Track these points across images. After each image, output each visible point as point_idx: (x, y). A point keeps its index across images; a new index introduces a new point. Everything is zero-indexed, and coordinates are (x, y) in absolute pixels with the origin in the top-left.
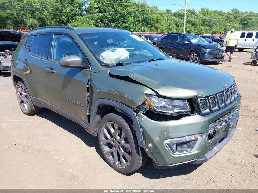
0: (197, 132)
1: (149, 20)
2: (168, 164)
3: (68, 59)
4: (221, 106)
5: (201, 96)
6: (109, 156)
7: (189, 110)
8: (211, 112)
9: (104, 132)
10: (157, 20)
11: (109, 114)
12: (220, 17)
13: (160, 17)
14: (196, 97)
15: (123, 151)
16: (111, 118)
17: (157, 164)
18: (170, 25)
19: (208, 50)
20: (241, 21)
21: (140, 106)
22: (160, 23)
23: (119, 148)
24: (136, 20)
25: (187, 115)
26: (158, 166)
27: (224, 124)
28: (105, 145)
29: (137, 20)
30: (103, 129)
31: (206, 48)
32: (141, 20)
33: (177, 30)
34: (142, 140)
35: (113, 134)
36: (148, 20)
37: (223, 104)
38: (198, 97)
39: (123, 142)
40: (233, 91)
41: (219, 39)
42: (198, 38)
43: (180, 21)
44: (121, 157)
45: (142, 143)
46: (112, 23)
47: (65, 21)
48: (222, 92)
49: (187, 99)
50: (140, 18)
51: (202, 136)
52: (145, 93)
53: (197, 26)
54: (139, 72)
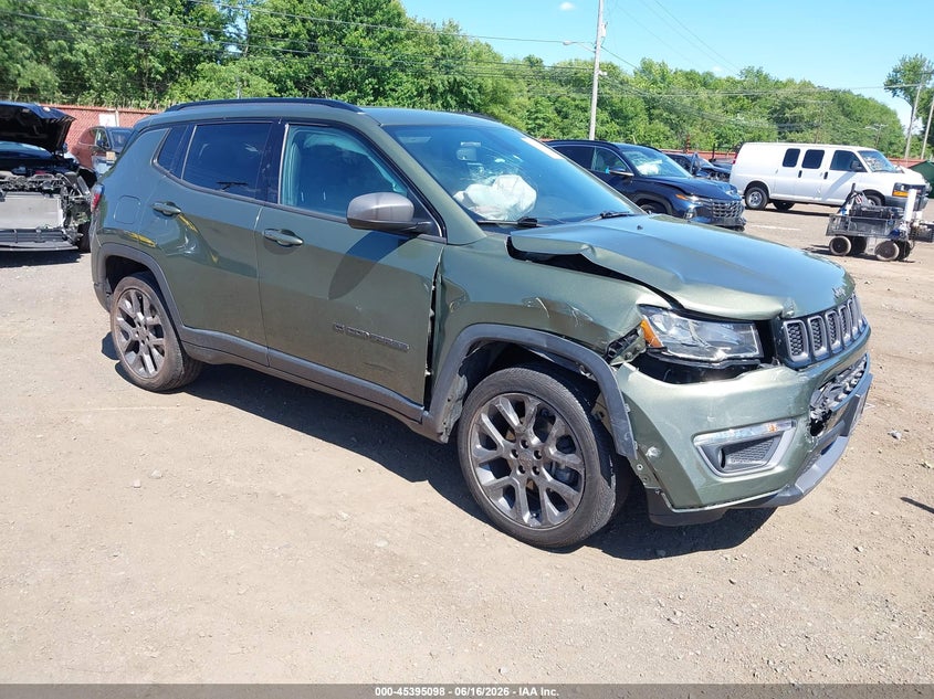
0: (784, 413)
1: (468, 91)
2: (704, 502)
3: (378, 203)
4: (817, 353)
5: (790, 313)
6: (497, 498)
7: (758, 353)
8: (813, 359)
9: (481, 426)
10: (495, 91)
11: (507, 370)
12: (703, 94)
13: (505, 83)
14: (781, 317)
15: (549, 478)
16: (513, 381)
17: (669, 506)
18: (536, 112)
19: (694, 198)
20: (775, 111)
21: (622, 339)
22: (505, 103)
23: (537, 473)
24: (422, 87)
25: (753, 368)
26: (674, 510)
27: (842, 396)
28: (481, 465)
29: (427, 87)
30: (480, 417)
31: (689, 195)
32: (441, 89)
33: (562, 129)
34: (628, 436)
35: (519, 428)
36: (464, 90)
37: (824, 349)
38: (783, 316)
39: (553, 451)
40: (848, 312)
41: (711, 166)
42: (661, 158)
43: (574, 100)
44: (545, 497)
45: (630, 446)
46: (339, 93)
47: (158, 77)
48: (822, 313)
49: (755, 321)
50: (437, 83)
51: (793, 425)
52: (639, 301)
53: (626, 118)
54: (607, 245)
